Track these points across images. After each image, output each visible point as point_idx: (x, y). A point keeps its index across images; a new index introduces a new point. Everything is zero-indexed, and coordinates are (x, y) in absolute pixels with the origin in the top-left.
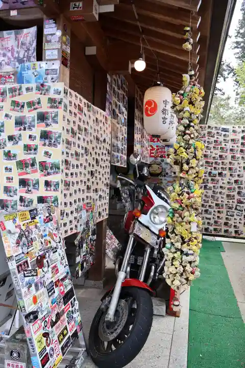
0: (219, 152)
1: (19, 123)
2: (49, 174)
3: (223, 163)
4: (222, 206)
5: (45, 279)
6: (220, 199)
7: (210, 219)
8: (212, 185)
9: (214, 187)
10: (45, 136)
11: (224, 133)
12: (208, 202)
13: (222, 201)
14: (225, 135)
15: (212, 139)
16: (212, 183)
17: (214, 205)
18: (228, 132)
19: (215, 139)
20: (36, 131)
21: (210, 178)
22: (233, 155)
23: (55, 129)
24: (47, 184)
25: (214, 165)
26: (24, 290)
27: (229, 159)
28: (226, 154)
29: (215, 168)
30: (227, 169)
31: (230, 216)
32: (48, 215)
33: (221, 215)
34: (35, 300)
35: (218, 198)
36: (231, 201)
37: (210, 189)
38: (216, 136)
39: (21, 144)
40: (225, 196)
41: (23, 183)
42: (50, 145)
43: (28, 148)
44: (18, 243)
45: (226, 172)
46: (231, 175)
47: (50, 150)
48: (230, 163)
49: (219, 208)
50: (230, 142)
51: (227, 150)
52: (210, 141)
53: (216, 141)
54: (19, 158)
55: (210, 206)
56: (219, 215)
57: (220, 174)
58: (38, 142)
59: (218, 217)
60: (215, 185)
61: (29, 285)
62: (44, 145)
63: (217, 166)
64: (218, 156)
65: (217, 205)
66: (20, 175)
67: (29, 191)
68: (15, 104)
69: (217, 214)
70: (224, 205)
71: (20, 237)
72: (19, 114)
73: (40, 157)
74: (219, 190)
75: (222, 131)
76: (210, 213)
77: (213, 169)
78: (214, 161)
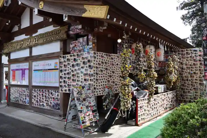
0: (193, 62)
1: (84, 63)
2: (91, 77)
3: (195, 67)
4: (197, 89)
5: (86, 104)
6: (196, 86)
7: (191, 96)
8: (190, 79)
9: (192, 79)
10: (90, 66)
11: (194, 52)
12: (189, 87)
13: (197, 87)
14: (195, 53)
15: (189, 56)
16: (191, 78)
17: (193, 88)
18: (197, 51)
19: (190, 55)
20: (87, 65)
21: (189, 75)
22: (200, 63)
23: (92, 64)
24: (91, 80)
25: (191, 69)
26: (78, 105)
27: (199, 65)
28: (197, 63)
29: (191, 70)
30: (198, 70)
31: (202, 94)
32: (88, 88)
33: (197, 94)
34: (81, 108)
35: (194, 85)
36: (202, 86)
37: (190, 81)
38: (190, 54)
39: (84, 69)
40: (198, 84)
41: (85, 80)
42: (91, 69)
43: (86, 70)
44: (77, 94)
45: (198, 72)
46: (201, 73)
47: (91, 70)
48: (200, 67)
49: (196, 90)
50: (198, 56)
51: (197, 61)
52: (188, 56)
53: (191, 57)
54: (84, 73)
55: (190, 89)
56: (196, 94)
57: (195, 73)
58: (88, 68)
59: (196, 95)
60: (192, 78)
61: (80, 104)
62: (89, 69)
63: (193, 69)
64: (192, 64)
65: (194, 89)
66: (84, 77)
67: (86, 82)
68: (83, 58)
69: (195, 94)
70: (198, 89)
71: (78, 92)
72: (84, 61)
73: (89, 72)
74: (195, 81)
75: (193, 51)
76: (191, 93)
77: (191, 71)
78: (191, 66)
